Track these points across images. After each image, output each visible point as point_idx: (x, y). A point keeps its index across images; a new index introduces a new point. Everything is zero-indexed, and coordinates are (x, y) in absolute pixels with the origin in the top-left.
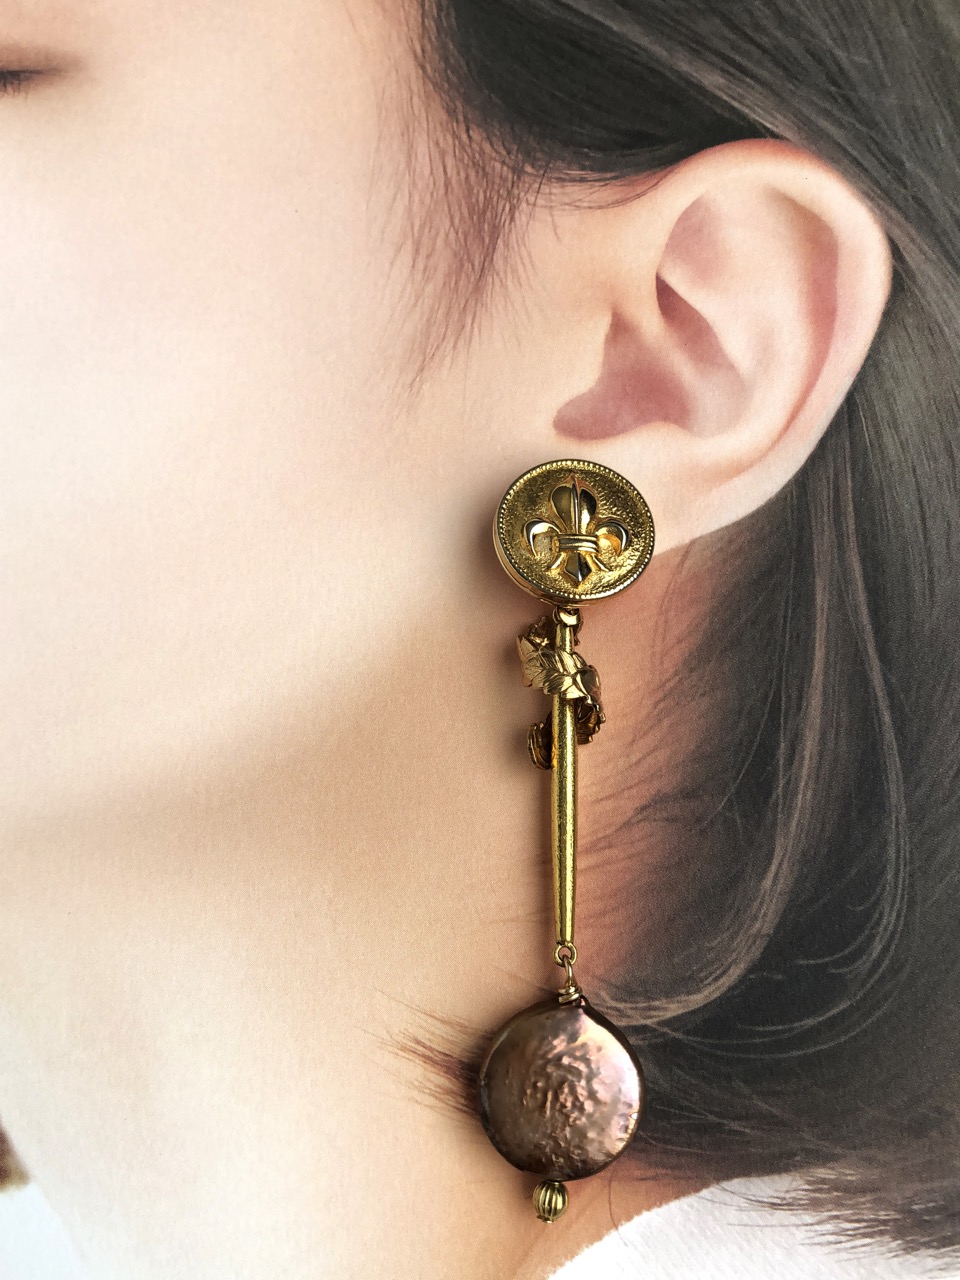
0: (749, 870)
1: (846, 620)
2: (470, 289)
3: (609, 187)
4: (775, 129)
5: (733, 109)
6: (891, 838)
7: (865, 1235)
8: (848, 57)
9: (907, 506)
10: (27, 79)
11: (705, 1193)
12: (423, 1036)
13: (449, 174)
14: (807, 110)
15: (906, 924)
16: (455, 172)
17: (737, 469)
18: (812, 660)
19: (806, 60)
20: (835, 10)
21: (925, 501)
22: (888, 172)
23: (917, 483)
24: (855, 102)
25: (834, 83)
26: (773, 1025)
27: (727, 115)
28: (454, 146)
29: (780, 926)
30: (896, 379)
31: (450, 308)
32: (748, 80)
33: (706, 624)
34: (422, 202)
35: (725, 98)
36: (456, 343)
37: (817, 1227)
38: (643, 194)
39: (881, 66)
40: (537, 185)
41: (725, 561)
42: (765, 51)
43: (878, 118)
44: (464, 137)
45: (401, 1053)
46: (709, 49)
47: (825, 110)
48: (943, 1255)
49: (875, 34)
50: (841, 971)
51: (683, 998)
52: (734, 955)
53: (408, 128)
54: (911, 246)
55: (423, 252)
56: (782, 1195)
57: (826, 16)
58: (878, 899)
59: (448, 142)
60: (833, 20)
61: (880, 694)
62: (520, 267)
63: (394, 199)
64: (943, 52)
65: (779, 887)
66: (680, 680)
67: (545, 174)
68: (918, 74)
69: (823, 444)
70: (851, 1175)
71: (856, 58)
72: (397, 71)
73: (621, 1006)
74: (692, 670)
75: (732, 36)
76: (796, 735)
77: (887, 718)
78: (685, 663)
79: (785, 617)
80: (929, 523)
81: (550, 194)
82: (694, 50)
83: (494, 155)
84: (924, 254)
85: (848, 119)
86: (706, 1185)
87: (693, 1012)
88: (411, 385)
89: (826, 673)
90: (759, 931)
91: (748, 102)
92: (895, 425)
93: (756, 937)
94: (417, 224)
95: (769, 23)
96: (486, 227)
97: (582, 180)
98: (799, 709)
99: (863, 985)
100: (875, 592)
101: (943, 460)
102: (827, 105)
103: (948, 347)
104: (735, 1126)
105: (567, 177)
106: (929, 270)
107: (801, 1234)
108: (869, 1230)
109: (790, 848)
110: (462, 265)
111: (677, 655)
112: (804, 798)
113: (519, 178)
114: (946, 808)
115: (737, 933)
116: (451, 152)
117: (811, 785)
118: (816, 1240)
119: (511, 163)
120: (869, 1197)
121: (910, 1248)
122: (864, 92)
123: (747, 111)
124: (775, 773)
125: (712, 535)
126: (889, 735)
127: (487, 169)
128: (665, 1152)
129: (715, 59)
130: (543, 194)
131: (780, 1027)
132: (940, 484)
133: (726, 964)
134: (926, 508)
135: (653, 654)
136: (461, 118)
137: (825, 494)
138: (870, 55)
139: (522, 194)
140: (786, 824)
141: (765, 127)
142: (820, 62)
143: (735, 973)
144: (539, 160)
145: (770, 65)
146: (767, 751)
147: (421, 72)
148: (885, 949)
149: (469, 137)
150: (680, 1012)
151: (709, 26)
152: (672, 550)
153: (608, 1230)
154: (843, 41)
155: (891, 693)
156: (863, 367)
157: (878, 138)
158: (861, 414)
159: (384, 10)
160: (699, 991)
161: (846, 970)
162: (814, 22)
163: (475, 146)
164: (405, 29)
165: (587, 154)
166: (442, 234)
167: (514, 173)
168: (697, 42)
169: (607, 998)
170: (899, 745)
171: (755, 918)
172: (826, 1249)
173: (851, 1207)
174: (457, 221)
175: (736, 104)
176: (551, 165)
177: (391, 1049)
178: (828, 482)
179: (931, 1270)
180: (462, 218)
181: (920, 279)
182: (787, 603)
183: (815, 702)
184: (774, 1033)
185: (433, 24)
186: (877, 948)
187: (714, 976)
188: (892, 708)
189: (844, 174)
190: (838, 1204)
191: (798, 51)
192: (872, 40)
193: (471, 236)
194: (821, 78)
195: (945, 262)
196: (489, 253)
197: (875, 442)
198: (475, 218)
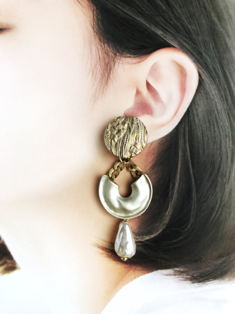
0: (163, 211)
1: (185, 159)
2: (105, 83)
3: (136, 59)
4: (173, 45)
5: (164, 40)
6: (193, 204)
7: (184, 280)
8: (191, 27)
9: (199, 134)
11: (153, 272)
12: (98, 243)
14: (181, 40)
15: (195, 222)
16: (101, 55)
17: (163, 125)
18: (178, 167)
19: (181, 28)
20: (188, 15)
21: (203, 133)
22: (199, 56)
23: (202, 129)
24: (192, 39)
25: (187, 34)
27: (163, 41)
28: (101, 48)
29: (169, 222)
30: (199, 106)
31: (101, 87)
32: (168, 33)
33: (155, 159)
34: (94, 62)
35: (162, 37)
36: (102, 95)
37: (175, 279)
38: (144, 61)
39: (198, 29)
40: (119, 58)
41: (160, 146)
42: (172, 25)
43: (197, 43)
44: (103, 46)
46: (159, 25)
47: (185, 40)
48: (199, 284)
49: (197, 21)
51: (149, 236)
52: (160, 228)
53: (90, 44)
54: (203, 74)
55: (95, 74)
56: (168, 273)
57: (186, 16)
58: (190, 217)
59: (99, 47)
60: (188, 18)
61: (192, 175)
62: (116, 78)
63: (88, 61)
64: (213, 26)
65: (169, 214)
66: (150, 171)
67: (122, 55)
68: (207, 32)
69: (182, 120)
70: (182, 270)
71: (193, 27)
72: (88, 29)
73: (137, 237)
74: (152, 169)
75: (164, 22)
76: (174, 183)
77: (193, 180)
78: (151, 167)
79: (172, 158)
80: (204, 138)
81: (123, 60)
82: (155, 25)
83: (110, 51)
84: (206, 76)
85: (190, 43)
87: (151, 239)
88: (92, 105)
89: (181, 170)
90: (165, 223)
91: (168, 38)
92: (198, 115)
93: (164, 224)
94: (93, 67)
95: (173, 18)
96: (108, 68)
97: (130, 57)
98: (175, 177)
99: (186, 234)
100: (191, 152)
101: (208, 124)
102: (186, 39)
103: (210, 98)
105: (126, 56)
106: (207, 79)
107: (172, 280)
108: (185, 279)
109: (172, 206)
110: (103, 77)
111: (150, 166)
112: (175, 196)
114: (204, 198)
115: (160, 223)
116: (100, 49)
117: (177, 193)
118: (175, 281)
119: (114, 53)
120: (185, 273)
121: (193, 283)
122: (194, 36)
123: (167, 40)
124: (169, 190)
125: (157, 140)
126: (193, 183)
127: (109, 54)
129: (160, 27)
130: (121, 60)
131: (169, 242)
132: (207, 129)
133: (158, 229)
134: (204, 135)
135: (144, 166)
136: (102, 41)
137: (182, 131)
138: (196, 27)
139: (116, 60)
140: (171, 201)
141: (171, 44)
142: (184, 28)
143: (160, 231)
144: (120, 52)
145: (173, 29)
146: (168, 187)
147: (93, 30)
148: (191, 227)
149: (104, 46)
150: (149, 238)
151: (159, 19)
152: (148, 143)
153: (134, 279)
154: (190, 23)
155: (194, 174)
156: (191, 102)
157: (197, 47)
158: (190, 113)
159: (84, 14)
160: (153, 234)
161: (182, 231)
162: (183, 18)
163: (106, 48)
164: (89, 19)
165: (131, 51)
166: (98, 70)
167: (114, 55)
168: (156, 23)
170: (195, 185)
171: (164, 220)
174: (102, 66)
175: (165, 39)
176: (123, 53)
178: (183, 129)
180: (103, 66)
181: (205, 82)
182: (173, 155)
183: (178, 176)
184: (167, 243)
185: (96, 18)
186: (189, 226)
187: (156, 231)
188: (194, 178)
189: (189, 56)
190: (179, 275)
191: (179, 26)
192: (197, 23)
193: (105, 71)
194: (185, 32)
195: (211, 78)
196: (109, 74)
197: (193, 119)
198: (106, 66)
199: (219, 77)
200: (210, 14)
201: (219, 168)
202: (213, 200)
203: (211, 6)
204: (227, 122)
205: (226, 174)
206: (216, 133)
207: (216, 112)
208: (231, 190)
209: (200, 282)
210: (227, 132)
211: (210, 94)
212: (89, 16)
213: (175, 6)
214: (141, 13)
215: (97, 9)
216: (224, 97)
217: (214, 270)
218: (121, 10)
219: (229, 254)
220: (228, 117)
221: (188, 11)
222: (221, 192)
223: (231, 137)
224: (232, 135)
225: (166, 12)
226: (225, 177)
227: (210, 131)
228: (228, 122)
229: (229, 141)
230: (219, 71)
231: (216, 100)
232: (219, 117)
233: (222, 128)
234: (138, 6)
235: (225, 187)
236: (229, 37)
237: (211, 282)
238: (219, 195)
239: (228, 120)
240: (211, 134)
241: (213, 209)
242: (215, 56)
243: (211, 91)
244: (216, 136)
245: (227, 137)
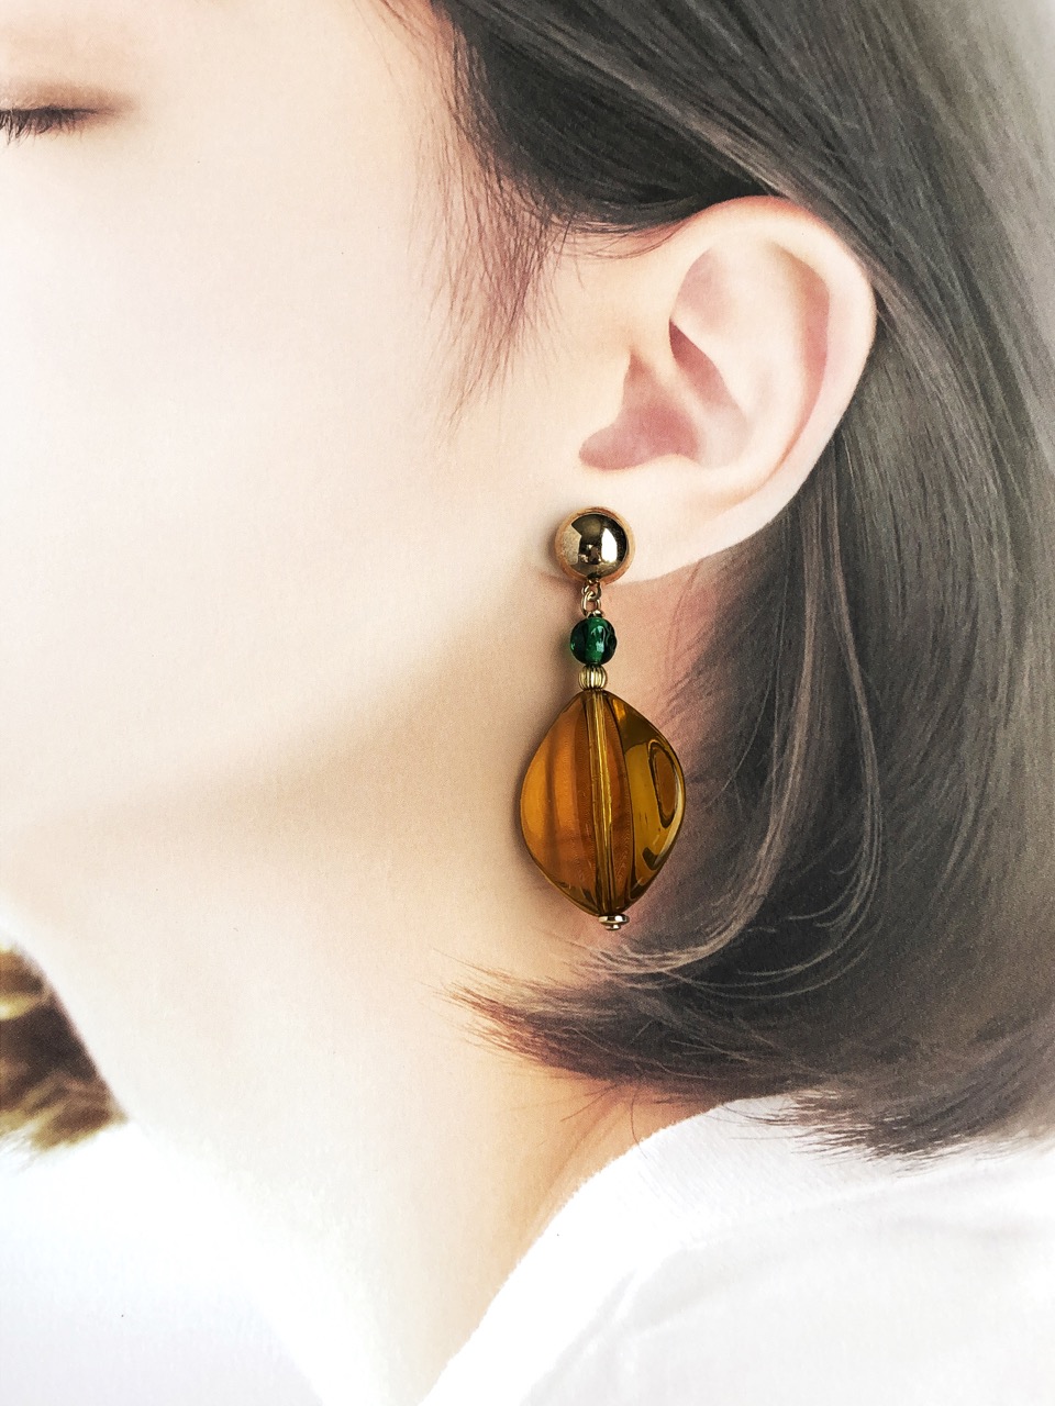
0: (747, 841)
1: (830, 628)
2: (503, 331)
3: (627, 238)
4: (775, 187)
6: (867, 813)
7: (844, 1144)
8: (841, 122)
9: (885, 530)
10: (82, 118)
11: (712, 1112)
12: (472, 986)
13: (483, 221)
14: (804, 171)
15: (879, 886)
16: (487, 220)
17: (740, 497)
18: (802, 664)
19: (804, 123)
20: (830, 78)
21: (900, 525)
23: (894, 510)
24: (847, 163)
25: (829, 145)
26: (768, 971)
27: (733, 173)
28: (487, 195)
29: (772, 889)
30: (877, 418)
31: (485, 347)
32: (752, 140)
33: (712, 634)
34: (458, 248)
35: (733, 157)
36: (491, 380)
37: (805, 1139)
38: (658, 246)
39: (870, 131)
40: (562, 235)
41: (728, 578)
42: (767, 114)
43: (866, 179)
44: (496, 186)
45: (453, 1001)
46: (718, 110)
47: (820, 170)
49: (865, 102)
50: (824, 925)
51: (692, 949)
52: (734, 913)
53: (444, 175)
54: (893, 298)
55: (460, 294)
56: (777, 1113)
57: (822, 82)
58: (856, 865)
59: (480, 193)
60: (829, 87)
61: (859, 692)
62: (549, 311)
63: (433, 244)
64: (923, 121)
65: (772, 856)
66: (690, 681)
67: (569, 224)
68: (902, 141)
69: (813, 474)
70: (833, 1095)
71: (848, 124)
72: (433, 121)
73: (640, 957)
74: (700, 673)
75: (738, 98)
76: (788, 728)
77: (864, 712)
78: (694, 667)
79: (779, 627)
80: (903, 546)
81: (575, 243)
82: (704, 110)
83: (523, 204)
84: (905, 305)
85: (839, 179)
86: (713, 1106)
87: (700, 961)
88: (451, 418)
89: (813, 674)
90: (756, 893)
91: (751, 161)
92: (875, 459)
93: (753, 897)
94: (454, 268)
95: (770, 87)
96: (517, 272)
97: (604, 231)
98: (791, 705)
99: (843, 937)
100: (856, 604)
101: (916, 490)
102: (822, 167)
103: (923, 389)
104: (736, 1056)
105: (589, 228)
106: (908, 318)
107: (792, 1145)
108: (849, 1140)
109: (782, 823)
110: (495, 309)
111: (688, 660)
112: (794, 780)
113: (546, 227)
114: (913, 788)
115: (737, 895)
116: (484, 200)
117: (800, 769)
118: (805, 1149)
119: (539, 214)
121: (882, 1153)
122: (855, 155)
123: (750, 169)
124: (771, 757)
125: (718, 554)
126: (866, 727)
127: (518, 218)
128: (679, 1079)
129: (723, 119)
130: (568, 243)
131: (774, 973)
132: (913, 510)
133: (728, 922)
134: (901, 532)
135: (667, 659)
136: (493, 169)
137: (814, 520)
138: (860, 121)
139: (549, 243)
140: (779, 803)
141: (766, 185)
142: (816, 125)
143: (736, 928)
144: (564, 211)
145: (772, 127)
146: (763, 742)
147: (454, 122)
148: (862, 907)
149: (500, 186)
150: (690, 961)
151: (716, 89)
152: (683, 569)
153: (631, 1145)
154: (837, 107)
155: (868, 691)
156: (849, 407)
157: (867, 198)
158: (847, 449)
159: (420, 61)
160: (705, 943)
161: (828, 924)
162: (811, 88)
163: (506, 196)
164: (440, 80)
165: (607, 206)
166: (477, 280)
167: (541, 222)
168: (707, 103)
169: (628, 951)
170: (874, 734)
171: (752, 881)
172: (812, 1156)
173: (834, 1121)
174: (490, 267)
175: (741, 163)
176: (575, 217)
177: (444, 997)
178: (817, 510)
179: (898, 1171)
180: (495, 264)
181: (901, 327)
182: (781, 613)
183: (804, 698)
184: (769, 977)
185: (465, 76)
186: (855, 905)
187: (718, 930)
188: (870, 703)
189: (837, 230)
190: (823, 1119)
191: (797, 115)
192: (862, 107)
193: (503, 282)
194: (818, 141)
195: (922, 312)
196: (520, 298)
197: (858, 473)
198: (507, 264)
199: (955, 311)
200: (911, 75)
201: (968, 664)
202: (947, 795)
203: (916, 48)
204: (991, 481)
205: (995, 689)
206: (949, 527)
207: (947, 443)
208: (1019, 752)
209: (911, 1148)
210: (994, 523)
211: (922, 373)
212: (437, 70)
213: (777, 41)
214: (646, 65)
215: (470, 45)
216: (977, 387)
217: (967, 1095)
218: (566, 52)
219: (1024, 1021)
220: (995, 465)
221: (829, 64)
222: (981, 761)
223: (1009, 540)
224: (1013, 533)
225: (743, 62)
226: (993, 699)
227: (927, 517)
228: (995, 482)
229: (1003, 557)
230: (953, 287)
231: (947, 397)
232: (959, 461)
233: (971, 504)
234: (634, 37)
235: (993, 739)
236: (985, 160)
237: (955, 1148)
238: (972, 774)
239: (997, 473)
240: (930, 529)
241: (949, 831)
242: (935, 230)
243: (926, 363)
244: (951, 538)
245: (995, 539)
